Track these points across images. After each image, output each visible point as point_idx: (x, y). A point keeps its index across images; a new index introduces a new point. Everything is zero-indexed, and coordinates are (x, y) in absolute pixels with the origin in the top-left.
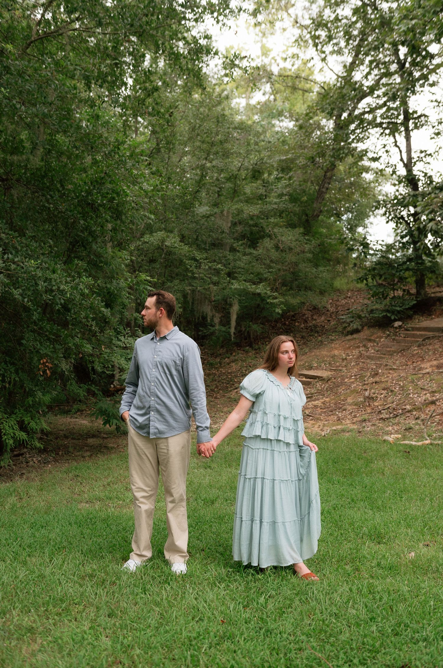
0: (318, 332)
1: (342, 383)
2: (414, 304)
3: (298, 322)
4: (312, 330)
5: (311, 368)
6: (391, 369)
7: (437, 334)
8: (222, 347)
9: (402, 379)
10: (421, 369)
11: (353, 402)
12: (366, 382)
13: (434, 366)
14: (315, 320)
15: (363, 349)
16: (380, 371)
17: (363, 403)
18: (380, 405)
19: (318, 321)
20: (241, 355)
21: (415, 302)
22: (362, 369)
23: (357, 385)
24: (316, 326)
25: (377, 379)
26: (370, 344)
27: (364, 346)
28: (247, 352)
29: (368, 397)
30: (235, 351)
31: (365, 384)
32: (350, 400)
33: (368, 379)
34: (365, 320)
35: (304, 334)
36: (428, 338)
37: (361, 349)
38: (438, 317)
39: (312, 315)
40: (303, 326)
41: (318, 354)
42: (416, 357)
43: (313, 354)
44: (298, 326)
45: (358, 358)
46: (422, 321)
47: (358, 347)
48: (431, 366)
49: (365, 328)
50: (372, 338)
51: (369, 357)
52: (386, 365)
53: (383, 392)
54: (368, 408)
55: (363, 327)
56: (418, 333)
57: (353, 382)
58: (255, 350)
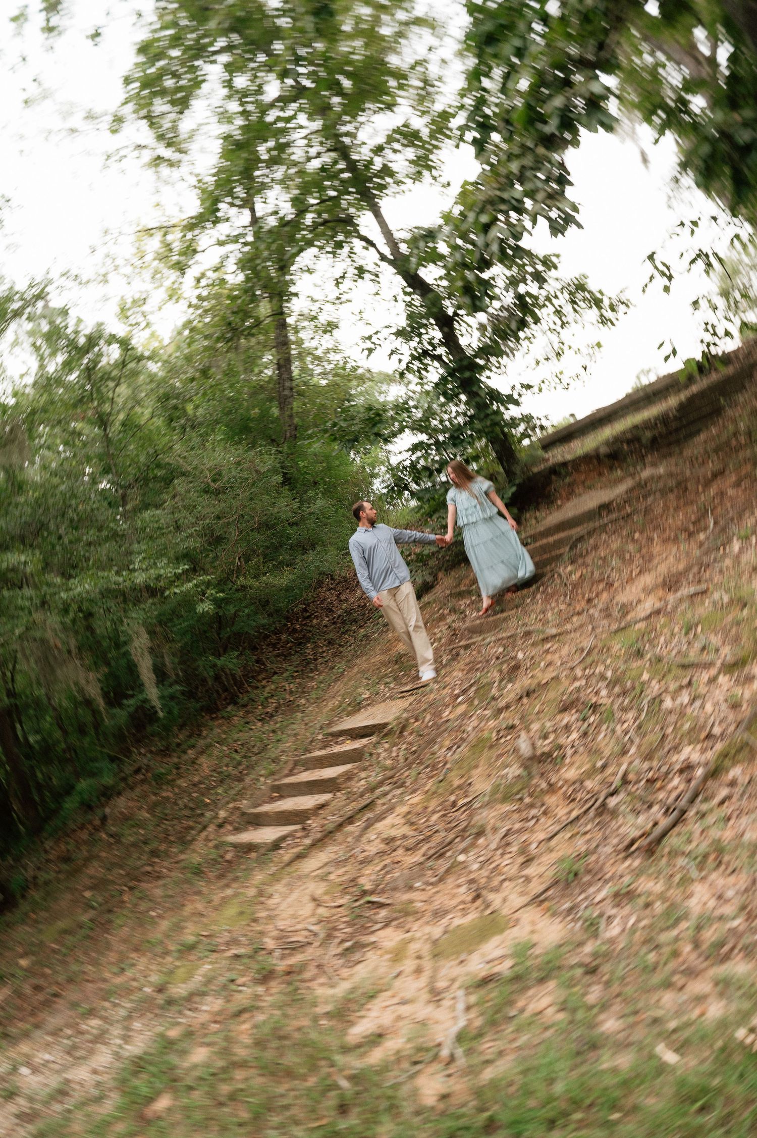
0: (355, 621)
1: (440, 728)
2: (513, 494)
3: (316, 617)
4: (344, 622)
5: (357, 707)
6: (545, 640)
7: (591, 525)
8: (182, 727)
9: (594, 656)
10: (625, 610)
11: (496, 789)
12: (502, 703)
13: (655, 587)
14: (346, 600)
15: (454, 617)
16: (520, 655)
17: (524, 782)
18: (589, 774)
19: (352, 600)
20: (215, 730)
21: (514, 489)
22: (472, 668)
23: (481, 718)
24: (348, 612)
25: (524, 682)
26: (463, 603)
27: (454, 610)
28: (228, 718)
29: (532, 758)
30: (205, 726)
31: (500, 711)
32: (482, 785)
33: (500, 689)
34: (432, 562)
35: (330, 636)
36: (581, 539)
37: (449, 620)
38: (568, 499)
39: (338, 596)
40: (326, 621)
41: (365, 666)
42: (586, 586)
43: (356, 670)
44: (319, 624)
45: (451, 642)
46: (544, 518)
47: (442, 618)
48: (648, 591)
49: (440, 575)
50: (463, 588)
51: (474, 631)
52: (528, 634)
53: (567, 718)
54: (551, 800)
55: (435, 577)
56: (551, 540)
57: (464, 715)
58: (244, 706)
